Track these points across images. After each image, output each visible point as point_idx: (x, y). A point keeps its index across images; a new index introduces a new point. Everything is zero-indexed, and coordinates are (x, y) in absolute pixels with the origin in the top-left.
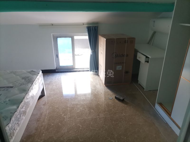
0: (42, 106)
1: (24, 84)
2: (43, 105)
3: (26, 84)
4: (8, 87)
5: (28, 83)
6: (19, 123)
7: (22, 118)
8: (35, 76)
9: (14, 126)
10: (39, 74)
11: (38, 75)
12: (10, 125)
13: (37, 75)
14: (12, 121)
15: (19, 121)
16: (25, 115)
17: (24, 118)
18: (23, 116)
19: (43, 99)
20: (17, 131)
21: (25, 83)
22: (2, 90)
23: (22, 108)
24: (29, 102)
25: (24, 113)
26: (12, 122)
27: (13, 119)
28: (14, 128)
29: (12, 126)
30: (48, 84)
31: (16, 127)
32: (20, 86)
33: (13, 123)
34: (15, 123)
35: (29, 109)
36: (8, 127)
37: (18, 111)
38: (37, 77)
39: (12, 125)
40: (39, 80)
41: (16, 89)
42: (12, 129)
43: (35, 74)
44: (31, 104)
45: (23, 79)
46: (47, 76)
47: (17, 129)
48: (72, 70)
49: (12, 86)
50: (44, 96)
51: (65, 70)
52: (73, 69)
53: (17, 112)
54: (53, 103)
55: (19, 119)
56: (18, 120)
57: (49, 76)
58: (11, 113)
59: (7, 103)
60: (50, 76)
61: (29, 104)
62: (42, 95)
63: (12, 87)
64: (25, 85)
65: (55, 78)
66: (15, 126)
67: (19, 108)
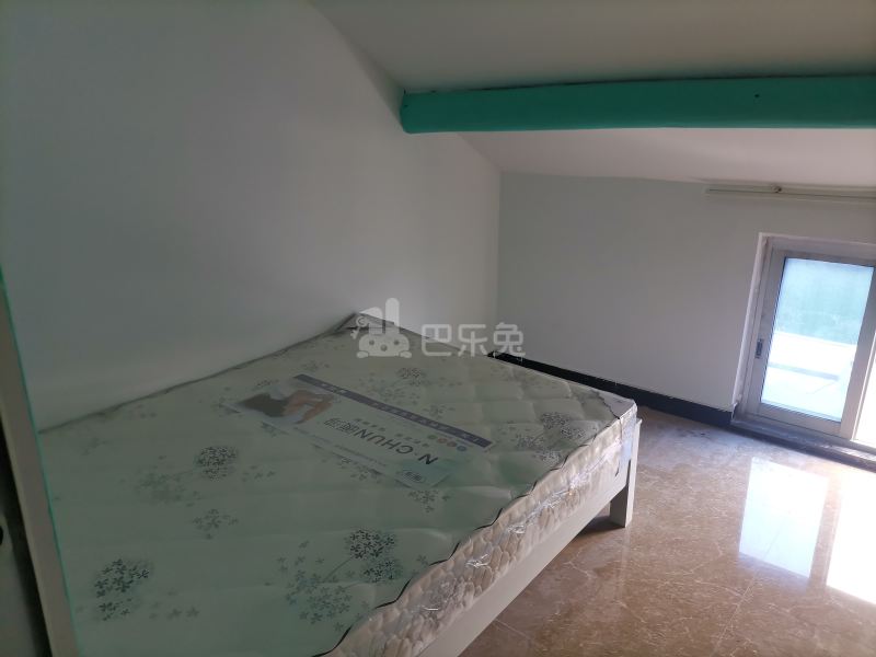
0: (590, 575)
1: (532, 447)
2: (598, 571)
3: (540, 449)
4: (471, 438)
5: (550, 448)
6: (439, 616)
7: (460, 597)
8: (596, 424)
9: (413, 620)
10: (617, 422)
11: (612, 421)
12: (395, 612)
13: (607, 422)
14: (410, 596)
15: (440, 606)
16: (479, 587)
17: (471, 600)
18: (468, 589)
19: (609, 539)
20: (420, 646)
21: (538, 443)
22: (449, 441)
23: (475, 555)
24: (519, 535)
25: (482, 579)
26: (405, 599)
27: (417, 589)
28: (408, 627)
29: (401, 617)
30: (664, 476)
31: (419, 630)
32: (517, 448)
33: (409, 607)
34: (421, 613)
35: (507, 568)
36: (385, 616)
37: (451, 564)
38: (601, 431)
39: (402, 614)
41: (495, 457)
42: (396, 632)
43: (598, 416)
44: (527, 550)
45: (543, 420)
47: (421, 639)
48: (827, 447)
49: (487, 437)
50: (620, 531)
51: (783, 435)
52: (831, 443)
53: (444, 568)
55: (445, 596)
56: (440, 600)
57: (683, 436)
58: (421, 559)
59: (432, 509)
60: (689, 436)
61: (519, 547)
62: (610, 521)
63: (483, 443)
64: (534, 453)
65: (712, 459)
66: (416, 623)
67: (460, 551)
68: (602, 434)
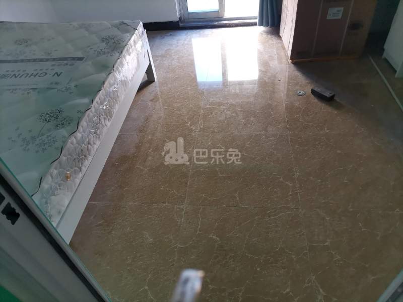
0: (149, 103)
1: (104, 53)
2: (152, 100)
3: (108, 52)
4: (73, 59)
5: (113, 51)
6: (98, 132)
7: (103, 123)
8: (128, 35)
9: (88, 136)
10: (137, 31)
11: (134, 32)
12: (79, 135)
13: (132, 32)
14: (82, 127)
15: (97, 129)
16: (109, 117)
17: (108, 123)
18: (105, 119)
19: (151, 88)
20: (96, 147)
21: (106, 51)
22: (63, 64)
23: (102, 103)
24: (116, 91)
25: (109, 114)
26: (80, 129)
27: (84, 123)
28: (87, 140)
29: (82, 137)
30: (163, 56)
31: (92, 140)
32: (97, 56)
33: (84, 131)
34: (90, 133)
35: (117, 107)
36: (75, 137)
37: (93, 109)
38: (131, 37)
39: (82, 135)
40: (137, 46)
41: (90, 63)
42: (83, 143)
43: (127, 31)
44: (122, 97)
45: (103, 41)
46: (161, 36)
47: (94, 144)
48: (216, 23)
49: (82, 56)
50: (153, 84)
51: (200, 24)
52: (218, 21)
53: (91, 111)
54: (170, 98)
55: (97, 124)
56: (96, 126)
57: (164, 38)
58: (79, 111)
59: (72, 92)
60: (166, 37)
61: (118, 97)
62: (149, 80)
63: (81, 59)
64: (107, 55)
65: (178, 43)
66: (89, 137)
67: (94, 103)
68: (132, 39)
